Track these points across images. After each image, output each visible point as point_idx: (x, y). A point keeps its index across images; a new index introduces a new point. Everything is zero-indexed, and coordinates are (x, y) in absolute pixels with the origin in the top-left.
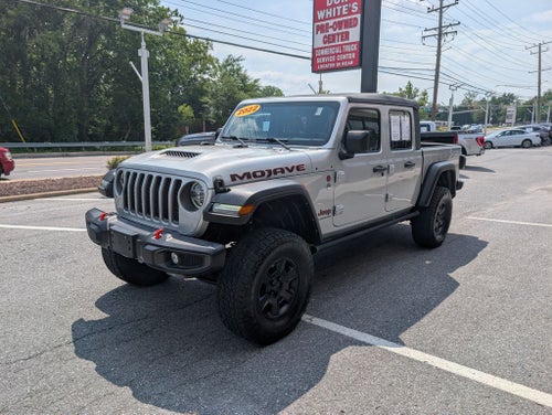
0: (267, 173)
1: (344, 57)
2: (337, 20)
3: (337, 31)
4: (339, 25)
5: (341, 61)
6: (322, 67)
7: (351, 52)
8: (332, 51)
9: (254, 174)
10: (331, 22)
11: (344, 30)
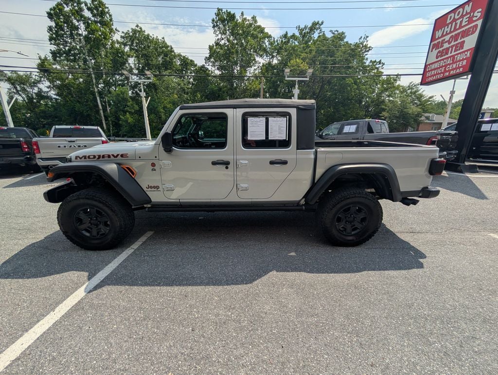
0: (97, 157)
1: (454, 66)
2: (453, 34)
3: (453, 43)
4: (456, 38)
5: (449, 71)
6: (431, 79)
7: (463, 60)
8: (442, 63)
9: (89, 157)
10: (447, 38)
11: (459, 41)
